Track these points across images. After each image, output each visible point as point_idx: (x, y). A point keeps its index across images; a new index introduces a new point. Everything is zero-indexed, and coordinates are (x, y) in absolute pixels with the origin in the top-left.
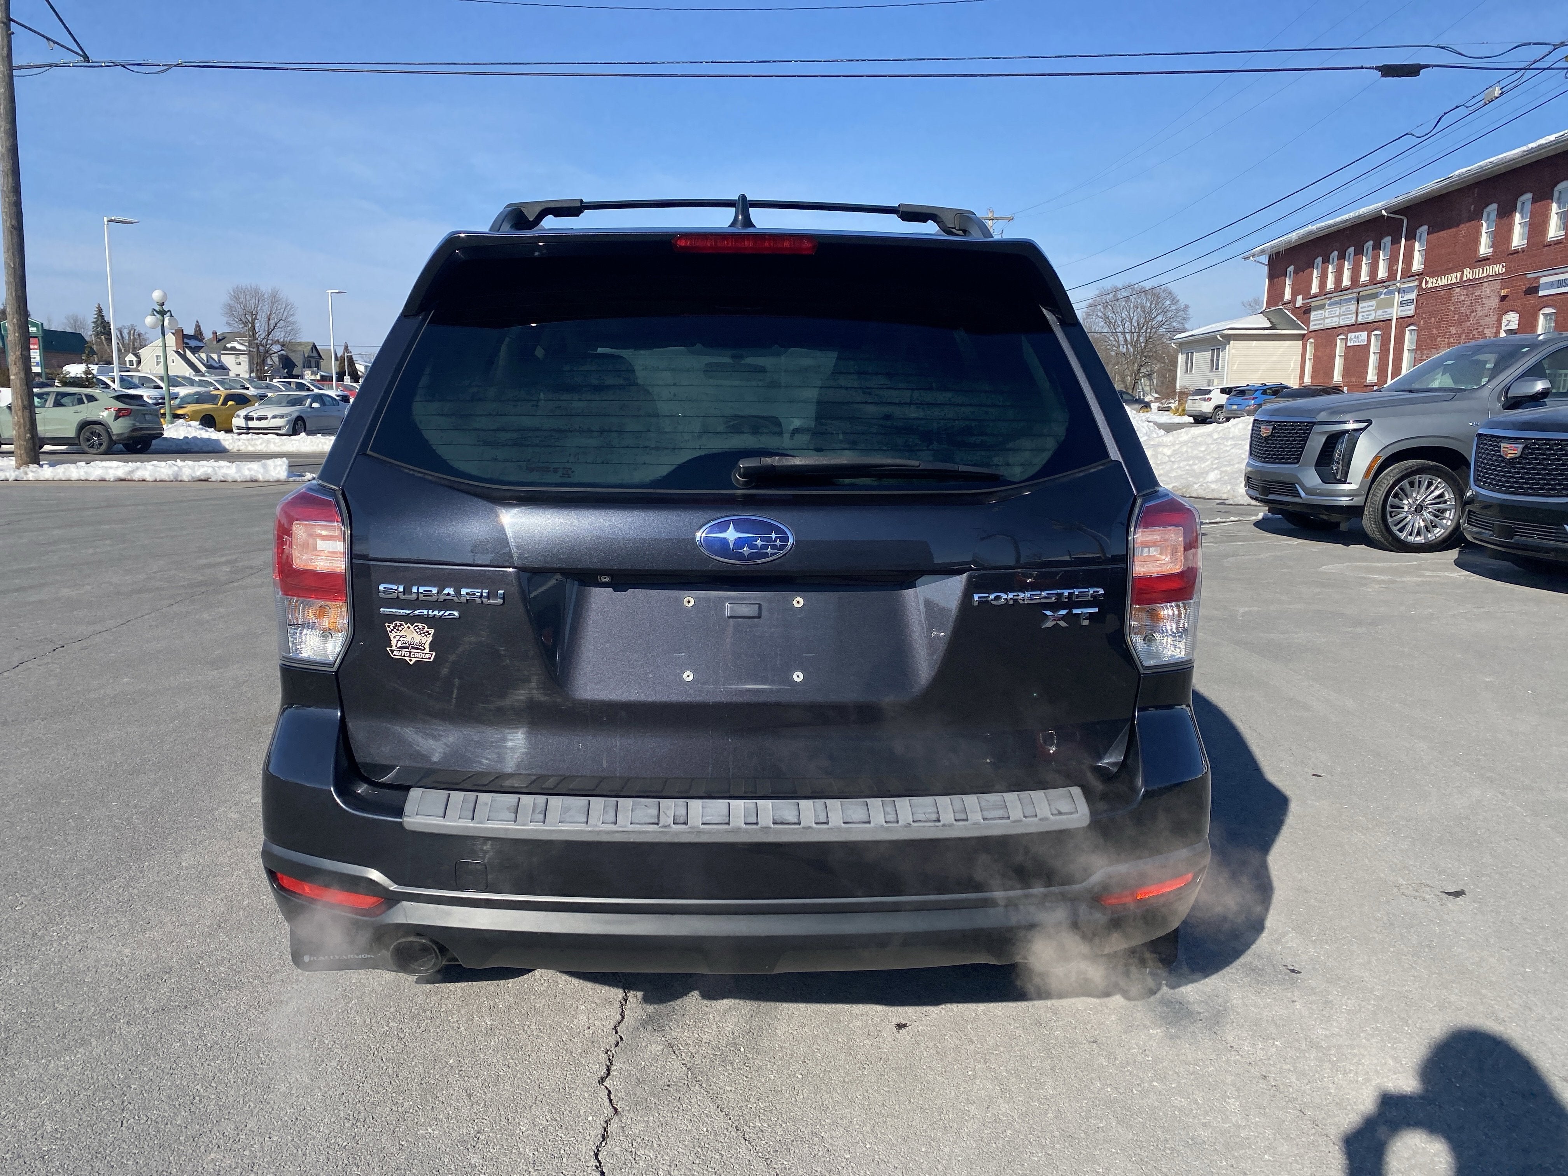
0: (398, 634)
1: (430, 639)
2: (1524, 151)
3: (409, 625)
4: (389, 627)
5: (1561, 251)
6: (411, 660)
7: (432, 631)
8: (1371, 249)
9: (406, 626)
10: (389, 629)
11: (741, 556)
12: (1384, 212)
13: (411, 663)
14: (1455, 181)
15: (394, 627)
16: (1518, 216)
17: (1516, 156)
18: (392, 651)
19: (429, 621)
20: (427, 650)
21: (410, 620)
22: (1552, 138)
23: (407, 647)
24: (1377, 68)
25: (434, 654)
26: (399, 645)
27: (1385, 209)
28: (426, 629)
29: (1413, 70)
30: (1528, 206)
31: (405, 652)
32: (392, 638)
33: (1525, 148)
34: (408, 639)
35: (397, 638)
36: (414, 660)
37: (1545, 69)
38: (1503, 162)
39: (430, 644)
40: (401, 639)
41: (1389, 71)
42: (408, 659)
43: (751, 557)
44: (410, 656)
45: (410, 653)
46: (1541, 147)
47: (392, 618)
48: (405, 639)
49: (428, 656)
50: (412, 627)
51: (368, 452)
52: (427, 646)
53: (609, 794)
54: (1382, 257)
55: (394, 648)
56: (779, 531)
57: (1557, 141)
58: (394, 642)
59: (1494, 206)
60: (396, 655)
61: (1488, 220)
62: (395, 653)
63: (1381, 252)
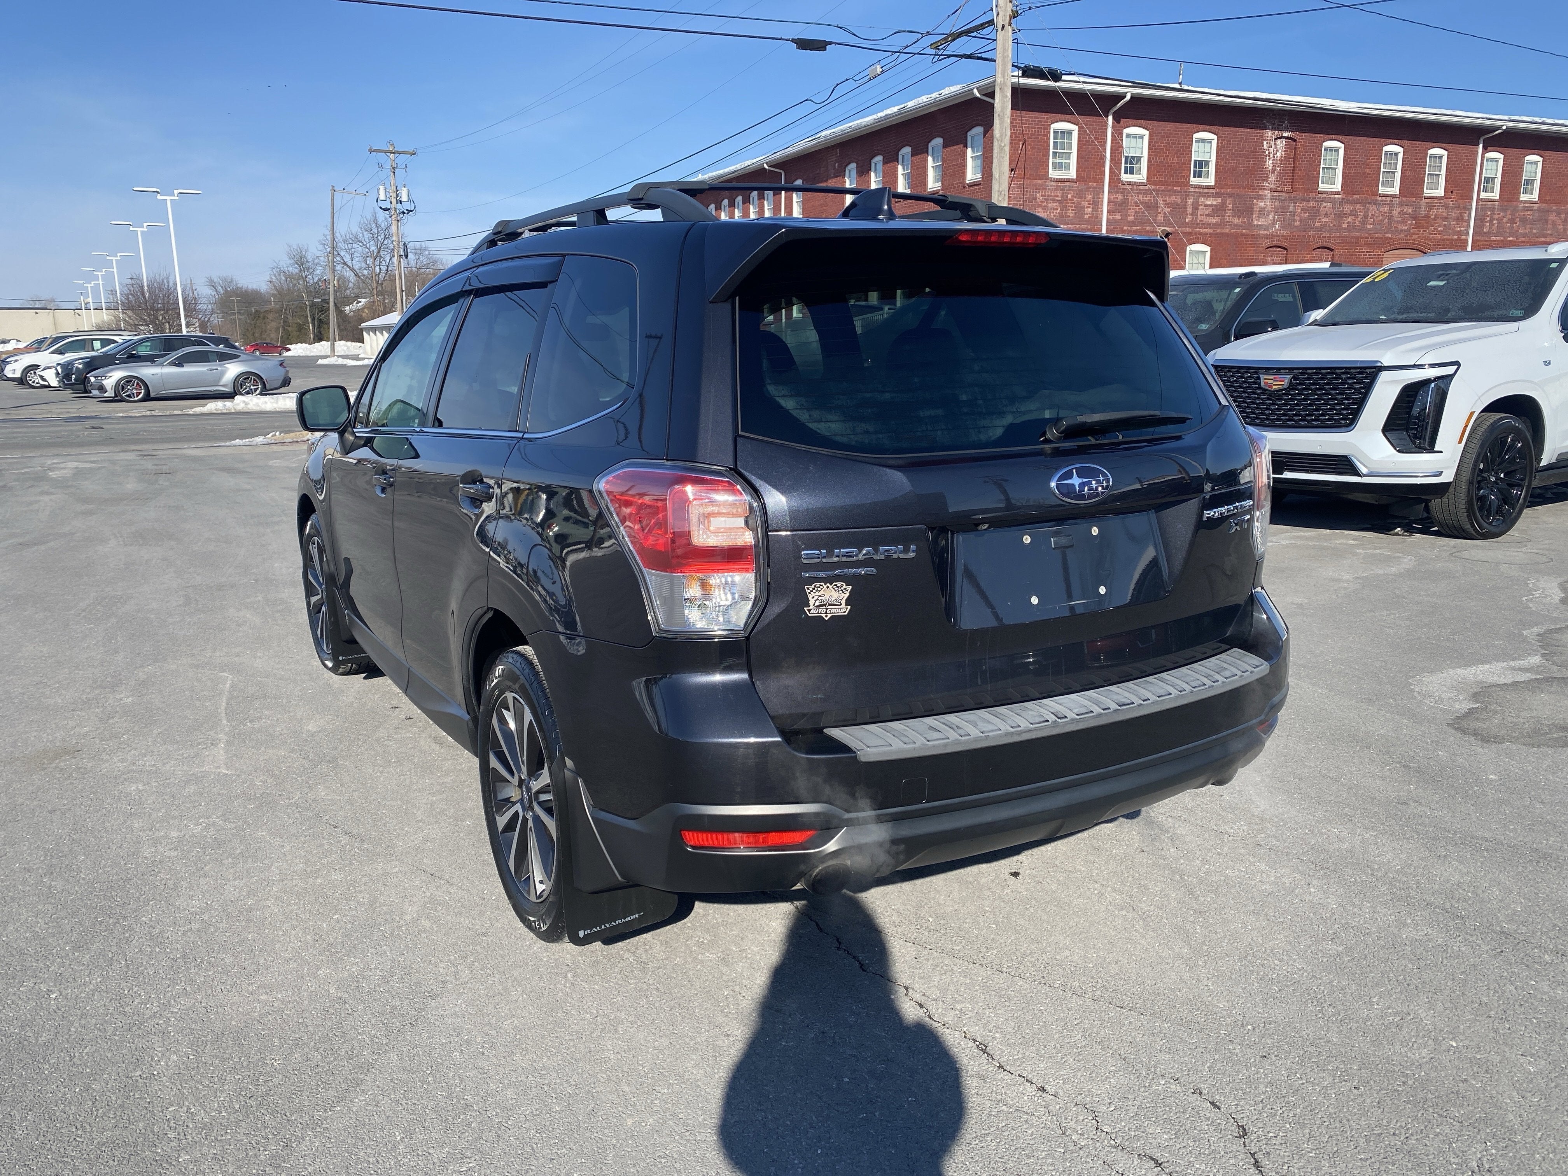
0: (817, 594)
1: (848, 594)
2: (875, 119)
3: (828, 584)
4: (808, 589)
5: (909, 207)
6: (826, 616)
7: (849, 588)
8: (756, 198)
9: (825, 587)
10: (808, 591)
11: (1081, 497)
12: (765, 166)
13: (826, 619)
14: (822, 141)
15: (814, 589)
16: (873, 174)
17: (870, 123)
18: (809, 610)
19: (847, 580)
20: (843, 605)
21: (829, 580)
22: (895, 109)
23: (825, 605)
24: (793, 41)
25: (849, 607)
26: (817, 603)
27: (766, 163)
28: (844, 587)
29: (819, 46)
30: (880, 166)
31: (822, 610)
32: (810, 598)
33: (875, 117)
34: (827, 597)
35: (816, 598)
36: (829, 615)
37: (915, 54)
38: (859, 128)
39: (846, 600)
40: (820, 598)
41: (804, 44)
42: (823, 615)
43: (1090, 496)
44: (826, 613)
45: (827, 609)
46: (887, 117)
47: (811, 581)
48: (823, 598)
49: (843, 610)
50: (831, 587)
51: (740, 433)
52: (843, 602)
53: (975, 707)
54: (766, 207)
55: (811, 607)
56: (1104, 475)
57: (899, 113)
58: (811, 602)
59: (853, 166)
60: (813, 613)
61: (850, 177)
62: (812, 611)
63: (765, 202)
